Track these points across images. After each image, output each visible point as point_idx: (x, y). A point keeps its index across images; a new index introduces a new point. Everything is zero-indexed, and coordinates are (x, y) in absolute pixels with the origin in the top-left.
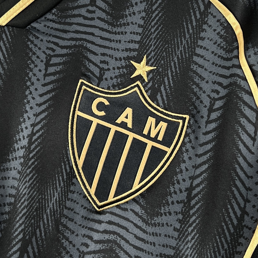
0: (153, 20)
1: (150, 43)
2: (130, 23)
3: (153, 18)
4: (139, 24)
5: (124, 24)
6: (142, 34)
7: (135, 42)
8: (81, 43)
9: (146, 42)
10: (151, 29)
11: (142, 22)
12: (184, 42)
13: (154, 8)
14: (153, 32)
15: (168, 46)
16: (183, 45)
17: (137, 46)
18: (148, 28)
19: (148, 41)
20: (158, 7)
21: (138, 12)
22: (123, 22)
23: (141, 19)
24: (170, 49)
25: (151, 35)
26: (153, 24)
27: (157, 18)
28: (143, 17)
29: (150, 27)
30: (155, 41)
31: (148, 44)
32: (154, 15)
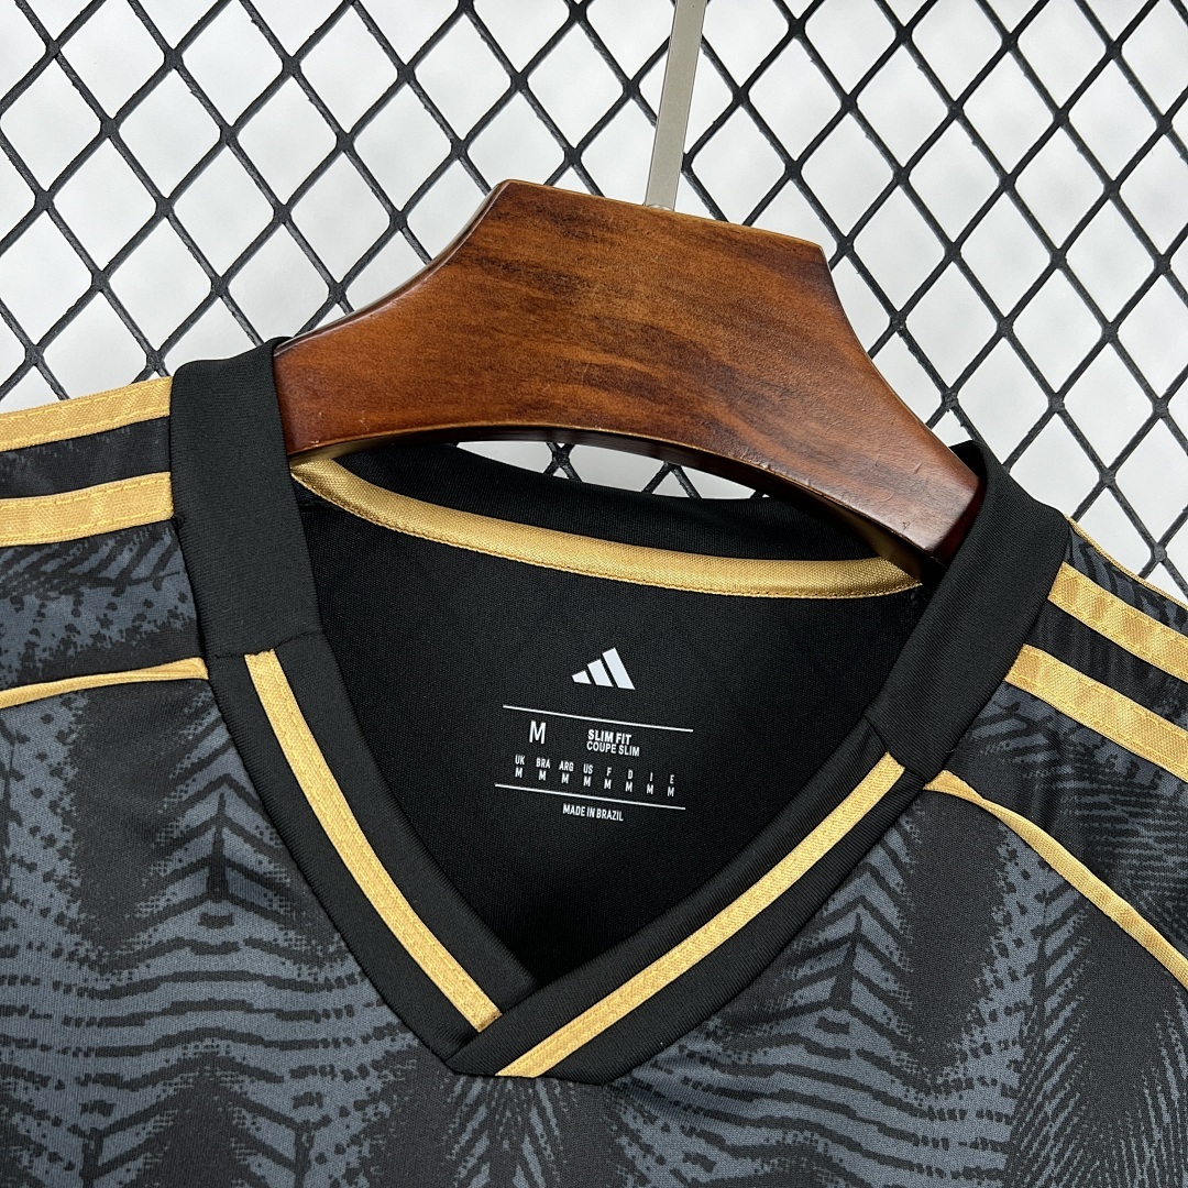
0: (1049, 1074)
1: (1043, 1154)
2: (975, 1082)
3: (1047, 1067)
4: (1003, 1085)
5: (958, 1085)
6: (1013, 1118)
7: (995, 1146)
8: (806, 1139)
9: (1029, 1147)
10: (1041, 1107)
11: (1013, 1080)
12: (1149, 1154)
13: (1050, 1033)
14: (1050, 1113)
15: (1102, 1166)
16: (1147, 1163)
17: (999, 1161)
18: (1034, 1099)
19: (1036, 1145)
20: (1061, 1031)
21: (999, 1043)
22: (952, 1076)
23: (1008, 1066)
24: (1107, 1175)
25: (1044, 1122)
26: (1048, 1086)
27: (1062, 1068)
28: (1015, 1062)
29: (1040, 1098)
30: (1060, 1145)
31: (1037, 1155)
32: (1051, 1058)
